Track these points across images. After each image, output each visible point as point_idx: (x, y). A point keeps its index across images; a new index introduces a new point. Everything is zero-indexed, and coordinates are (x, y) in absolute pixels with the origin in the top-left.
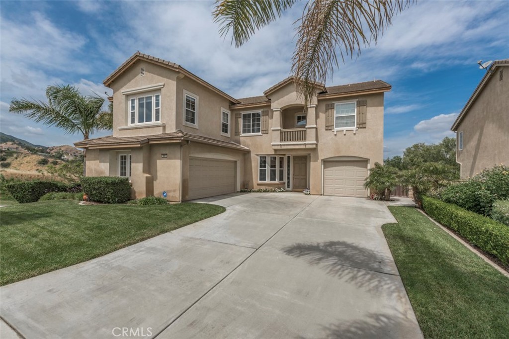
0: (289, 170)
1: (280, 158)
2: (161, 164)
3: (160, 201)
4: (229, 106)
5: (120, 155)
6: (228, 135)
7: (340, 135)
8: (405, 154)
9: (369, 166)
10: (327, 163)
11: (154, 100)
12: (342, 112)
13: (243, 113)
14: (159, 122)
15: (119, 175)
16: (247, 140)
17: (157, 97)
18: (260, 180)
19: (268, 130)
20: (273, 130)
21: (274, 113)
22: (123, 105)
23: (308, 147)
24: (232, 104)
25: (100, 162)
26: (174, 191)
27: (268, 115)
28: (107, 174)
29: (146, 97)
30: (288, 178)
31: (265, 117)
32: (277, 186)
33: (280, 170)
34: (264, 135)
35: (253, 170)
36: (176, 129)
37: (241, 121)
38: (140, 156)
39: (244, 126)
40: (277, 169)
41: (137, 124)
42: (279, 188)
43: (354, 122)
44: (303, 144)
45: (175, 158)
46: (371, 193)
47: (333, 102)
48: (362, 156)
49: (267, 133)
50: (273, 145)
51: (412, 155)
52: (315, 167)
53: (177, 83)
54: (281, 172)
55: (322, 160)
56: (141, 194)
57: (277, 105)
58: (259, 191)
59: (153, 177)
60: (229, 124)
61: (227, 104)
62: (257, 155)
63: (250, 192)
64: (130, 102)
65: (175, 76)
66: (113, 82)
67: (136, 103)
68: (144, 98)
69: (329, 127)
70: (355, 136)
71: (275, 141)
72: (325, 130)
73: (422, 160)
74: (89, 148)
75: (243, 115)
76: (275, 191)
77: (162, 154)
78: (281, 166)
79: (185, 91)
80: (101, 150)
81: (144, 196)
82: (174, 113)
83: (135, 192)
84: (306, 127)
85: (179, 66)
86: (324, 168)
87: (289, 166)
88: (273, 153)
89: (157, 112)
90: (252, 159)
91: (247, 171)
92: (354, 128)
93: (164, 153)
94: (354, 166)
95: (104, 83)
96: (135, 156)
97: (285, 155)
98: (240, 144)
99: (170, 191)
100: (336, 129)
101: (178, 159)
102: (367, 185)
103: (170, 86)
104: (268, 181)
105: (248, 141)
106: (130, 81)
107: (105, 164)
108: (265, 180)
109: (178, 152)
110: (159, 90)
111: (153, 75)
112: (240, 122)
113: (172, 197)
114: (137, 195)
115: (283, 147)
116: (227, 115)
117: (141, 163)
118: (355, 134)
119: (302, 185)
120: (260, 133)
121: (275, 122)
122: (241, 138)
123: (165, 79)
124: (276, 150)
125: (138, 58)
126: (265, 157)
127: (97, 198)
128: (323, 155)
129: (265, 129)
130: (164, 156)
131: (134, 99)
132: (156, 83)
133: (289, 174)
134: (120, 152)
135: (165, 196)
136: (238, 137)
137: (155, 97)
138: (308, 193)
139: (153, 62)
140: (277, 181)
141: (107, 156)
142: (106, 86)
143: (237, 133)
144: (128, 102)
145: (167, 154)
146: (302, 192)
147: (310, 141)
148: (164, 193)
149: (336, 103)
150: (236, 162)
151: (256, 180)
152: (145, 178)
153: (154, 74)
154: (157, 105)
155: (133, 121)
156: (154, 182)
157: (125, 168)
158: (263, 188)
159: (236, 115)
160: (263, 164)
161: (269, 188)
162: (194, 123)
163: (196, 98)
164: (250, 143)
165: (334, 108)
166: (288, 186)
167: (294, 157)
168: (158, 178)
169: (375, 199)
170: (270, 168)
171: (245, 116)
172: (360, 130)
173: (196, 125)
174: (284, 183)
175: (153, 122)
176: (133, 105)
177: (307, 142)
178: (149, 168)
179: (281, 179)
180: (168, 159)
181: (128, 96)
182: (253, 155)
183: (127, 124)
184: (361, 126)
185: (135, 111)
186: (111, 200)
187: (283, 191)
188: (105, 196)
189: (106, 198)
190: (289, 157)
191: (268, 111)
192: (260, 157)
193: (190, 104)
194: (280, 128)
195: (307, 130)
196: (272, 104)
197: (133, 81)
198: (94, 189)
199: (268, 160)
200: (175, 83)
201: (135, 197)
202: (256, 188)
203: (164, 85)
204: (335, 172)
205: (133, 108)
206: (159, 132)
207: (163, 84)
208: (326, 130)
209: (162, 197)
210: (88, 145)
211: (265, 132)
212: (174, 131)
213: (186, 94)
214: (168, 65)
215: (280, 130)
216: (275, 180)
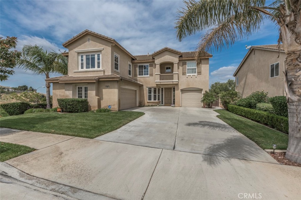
0: (162, 95)
1: (158, 89)
2: (105, 91)
3: (105, 111)
4: (131, 61)
5: (78, 87)
6: (131, 76)
7: (189, 77)
8: (211, 87)
9: (203, 93)
10: (183, 91)
11: (96, 56)
12: (190, 66)
13: (139, 65)
14: (101, 69)
15: (77, 98)
16: (141, 79)
17: (99, 55)
18: (149, 100)
19: (153, 74)
20: (156, 74)
21: (156, 65)
22: (76, 58)
23: (174, 83)
24: (133, 59)
25: (66, 90)
26: (114, 105)
27: (152, 66)
28: (71, 97)
29: (91, 55)
30: (162, 99)
31: (151, 67)
32: (157, 103)
34: (150, 77)
35: (145, 95)
36: (111, 73)
37: (138, 69)
38: (94, 87)
39: (139, 72)
40: (157, 94)
41: (85, 69)
42: (158, 104)
43: (196, 72)
44: (172, 82)
45: (114, 88)
46: (204, 105)
47: (186, 61)
48: (199, 88)
49: (152, 76)
50: (156, 82)
51: (214, 88)
52: (178, 93)
53: (112, 49)
54: (159, 96)
55: (181, 90)
56: (94, 107)
57: (158, 61)
58: (149, 106)
59: (100, 98)
60: (131, 70)
61: (130, 59)
62: (147, 87)
63: (144, 106)
64: (80, 57)
65: (111, 45)
66: (68, 45)
67: (84, 57)
68: (89, 55)
69: (184, 74)
70: (196, 78)
71: (157, 80)
72: (182, 75)
73: (219, 90)
74: (59, 82)
75: (139, 66)
76: (156, 106)
77: (106, 86)
78: (159, 93)
79: (114, 53)
80: (66, 84)
81: (97, 109)
82: (110, 64)
83: (90, 107)
84: (173, 73)
85: (114, 40)
86: (182, 94)
87: (162, 93)
88: (156, 86)
89: (99, 63)
90: (144, 89)
91: (142, 95)
92: (196, 74)
93: (107, 85)
94: (196, 92)
95: (63, 45)
96: (89, 87)
97: (160, 87)
98: (137, 81)
99: (112, 105)
100: (187, 74)
101: (116, 88)
102: (203, 101)
103: (108, 50)
104: (152, 101)
105: (142, 80)
106: (80, 45)
107: (69, 92)
108: (151, 100)
109: (116, 85)
110: (101, 51)
111: (96, 43)
112: (137, 70)
113: (113, 108)
114: (91, 108)
115: (161, 83)
116: (130, 65)
117: (94, 90)
118: (196, 77)
119: (170, 101)
120: (148, 76)
121: (157, 70)
122: (138, 78)
123: (104, 46)
124: (157, 85)
125: (87, 33)
126: (151, 88)
127: (70, 110)
128: (181, 87)
129: (151, 73)
130: (107, 87)
131: (83, 56)
132: (98, 48)
133: (162, 97)
134: (78, 85)
135: (110, 108)
136: (136, 77)
137: (97, 55)
138: (174, 106)
139: (97, 36)
140: (157, 101)
141: (71, 87)
142: (64, 47)
143: (135, 75)
144: (79, 57)
145: (109, 86)
146: (170, 106)
147: (175, 80)
148: (109, 106)
149: (187, 62)
150: (136, 91)
151: (146, 100)
152: (97, 99)
153: (97, 42)
154: (99, 59)
155: (82, 68)
156: (101, 101)
157: (81, 94)
158: (150, 104)
159: (135, 65)
160: (150, 92)
161: (153, 104)
162: (118, 70)
163: (118, 56)
164: (143, 81)
165: (186, 64)
166: (162, 103)
167: (165, 88)
168: (104, 98)
169: (206, 108)
170: (153, 94)
171: (140, 66)
172: (198, 75)
173: (119, 71)
174: (160, 102)
175: (96, 68)
176: (82, 59)
177: (174, 81)
178: (99, 94)
179: (159, 100)
180: (110, 89)
181: (79, 53)
182: (144, 87)
183: (78, 69)
184: (199, 73)
185: (84, 62)
186: (79, 111)
187: (160, 106)
188: (76, 109)
189: (76, 110)
190: (162, 89)
191: (153, 64)
192: (149, 88)
193: (116, 59)
194: (160, 73)
195: (174, 75)
196: (155, 61)
197: (82, 45)
198: (69, 105)
199: (153, 90)
200: (110, 48)
201: (91, 109)
202: (146, 104)
203: (103, 49)
204: (187, 95)
205: (82, 60)
206: (101, 74)
207: (103, 48)
208: (183, 75)
209: (108, 108)
210: (59, 81)
211: (151, 75)
212: (110, 74)
213: (115, 54)
214: (107, 39)
215: (160, 74)
216: (156, 100)
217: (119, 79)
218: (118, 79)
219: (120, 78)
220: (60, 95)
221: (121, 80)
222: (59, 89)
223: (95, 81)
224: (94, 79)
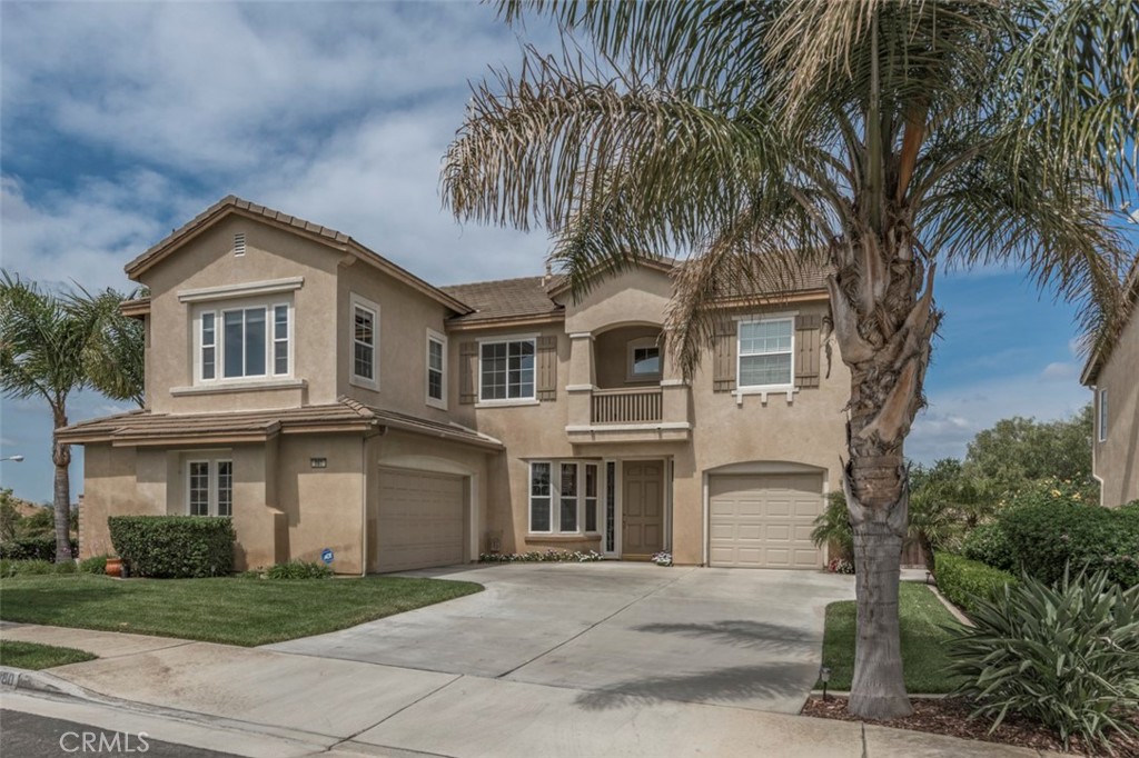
0: (611, 502)
1: (588, 466)
2: (309, 484)
3: (306, 572)
4: (445, 321)
5: (189, 462)
6: (442, 403)
7: (751, 405)
10: (718, 479)
11: (270, 318)
12: (759, 344)
13: (483, 341)
14: (289, 377)
15: (188, 514)
16: (494, 416)
17: (281, 311)
18: (533, 529)
19: (554, 391)
20: (571, 392)
21: (574, 343)
22: (181, 329)
23: (666, 436)
24: (451, 313)
25: (140, 480)
26: (347, 548)
27: (554, 348)
28: (161, 509)
29: (248, 311)
30: (611, 524)
31: (546, 355)
32: (579, 545)
33: (587, 501)
34: (544, 404)
35: (514, 502)
36: (338, 395)
37: (478, 365)
38: (260, 464)
39: (487, 379)
40: (581, 498)
41: (220, 380)
42: (586, 552)
43: (789, 373)
44: (653, 431)
45: (349, 469)
46: (830, 557)
47: (734, 318)
48: (808, 460)
49: (554, 400)
50: (570, 433)
52: (686, 491)
53: (340, 282)
54: (591, 506)
55: (704, 472)
56: (261, 556)
57: (582, 321)
58: (532, 558)
59: (287, 516)
60: (444, 371)
61: (439, 317)
62: (526, 460)
63: (507, 560)
64: (201, 321)
65: (334, 262)
66: (151, 268)
67: (219, 325)
68: (241, 312)
69: (722, 385)
70: (790, 409)
71: (576, 421)
72: (712, 392)
73: (1022, 471)
74: (115, 445)
75: (484, 346)
76: (575, 559)
77: (312, 460)
78: (591, 490)
79: (354, 297)
80: (139, 449)
81: (271, 563)
82: (333, 354)
83: (244, 554)
84: (663, 383)
85: (350, 239)
86: (710, 495)
87: (611, 489)
88: (571, 455)
89: (281, 350)
90: (511, 471)
91: (497, 504)
92: (789, 387)
93: (318, 455)
94: (789, 487)
95: (129, 272)
96: (239, 464)
97: (600, 459)
98: (475, 428)
99: (337, 549)
100: (742, 389)
101: (356, 471)
102: (819, 536)
103: (321, 286)
104: (554, 531)
105: (499, 420)
106: (202, 267)
107: (155, 485)
108: (548, 529)
109: (357, 454)
110: (292, 292)
111: (272, 255)
112: (474, 369)
113: (342, 563)
114: (249, 559)
115: (599, 439)
116: (439, 346)
117: (260, 481)
118: (790, 404)
119: (650, 541)
120: (533, 400)
121: (576, 371)
122: (478, 412)
123: (307, 268)
124: (577, 446)
125: (231, 210)
126: (547, 466)
127: (160, 567)
128: (709, 457)
129: (546, 387)
130: (318, 463)
131: (212, 315)
132: (279, 277)
133: (611, 512)
134: (188, 453)
135: (329, 561)
136: (469, 409)
137: (273, 312)
138: (668, 561)
139: (275, 224)
140: (579, 533)
141: (162, 465)
142: (134, 279)
143: (467, 398)
144: (195, 322)
145: (325, 459)
146: (649, 561)
147: (673, 421)
148: (327, 551)
149: (742, 322)
150: (466, 479)
151: (522, 528)
152: (273, 517)
153: (274, 253)
154: (281, 330)
155: (209, 372)
156: (291, 529)
157: (204, 495)
158: (542, 550)
159: (464, 346)
160: (541, 485)
161: (558, 551)
162: (370, 377)
163: (374, 309)
164: (503, 426)
165: (735, 335)
166: (611, 547)
167: (628, 466)
168: (302, 518)
169: (840, 571)
170: (559, 497)
171: (488, 350)
172: (803, 392)
173: (375, 382)
174: (599, 539)
175: (269, 376)
176: (209, 330)
177: (663, 425)
178: (281, 494)
179: (591, 526)
180: (326, 472)
181: (193, 305)
182: (512, 459)
183: (191, 383)
184: (807, 382)
185: (215, 345)
186: (198, 570)
187: (596, 560)
188: (185, 561)
189: (185, 565)
190: (611, 465)
191: (556, 338)
192: (534, 466)
193: (363, 327)
194: (589, 387)
195: (665, 392)
196: (567, 321)
197: (212, 267)
198: (156, 544)
199: (556, 474)
200: (334, 279)
201: (245, 567)
202: (522, 549)
203: (302, 283)
204: (739, 504)
205: (209, 338)
206: (293, 403)
207: (300, 279)
208: (716, 391)
209: (320, 563)
210: (112, 438)
211: (546, 395)
212: (332, 400)
213: (358, 302)
214: (319, 235)
215: (592, 391)
216: (575, 529)
217: (369, 428)
218: (364, 428)
219: (375, 422)
220: (113, 502)
221: (377, 431)
222: (110, 475)
223: (264, 438)
224: (261, 429)
